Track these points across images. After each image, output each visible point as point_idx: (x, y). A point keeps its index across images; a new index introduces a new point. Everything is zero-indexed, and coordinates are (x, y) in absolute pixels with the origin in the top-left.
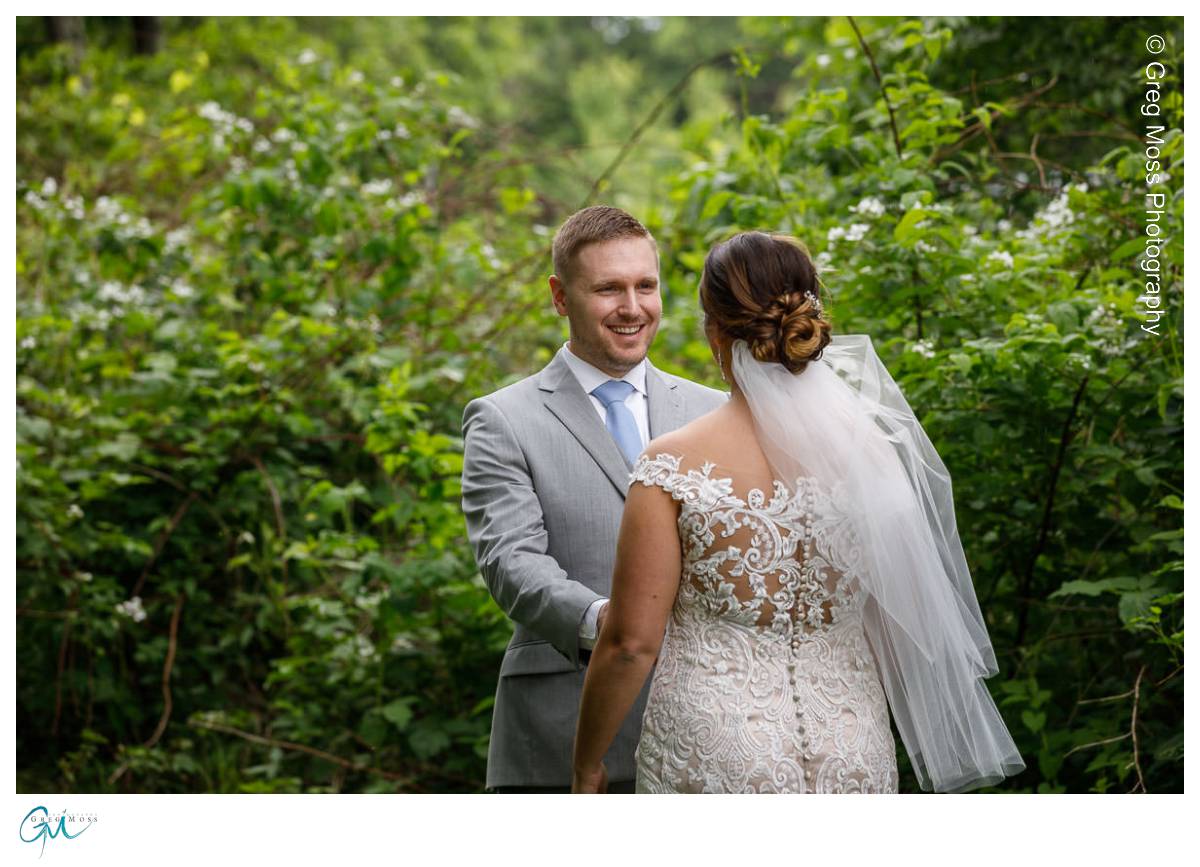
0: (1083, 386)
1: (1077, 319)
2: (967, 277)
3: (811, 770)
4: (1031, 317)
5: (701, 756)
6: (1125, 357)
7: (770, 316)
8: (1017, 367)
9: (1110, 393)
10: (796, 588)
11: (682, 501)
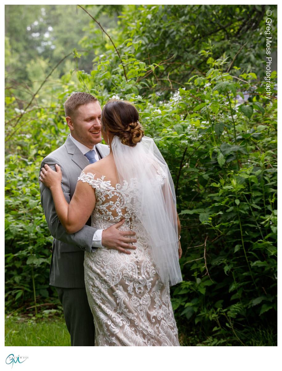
0: (186, 150)
1: (183, 129)
2: (148, 118)
3: (139, 265)
4: (168, 129)
5: (104, 264)
6: (198, 141)
7: (127, 130)
8: (165, 145)
9: (194, 152)
10: (131, 212)
11: (95, 188)
